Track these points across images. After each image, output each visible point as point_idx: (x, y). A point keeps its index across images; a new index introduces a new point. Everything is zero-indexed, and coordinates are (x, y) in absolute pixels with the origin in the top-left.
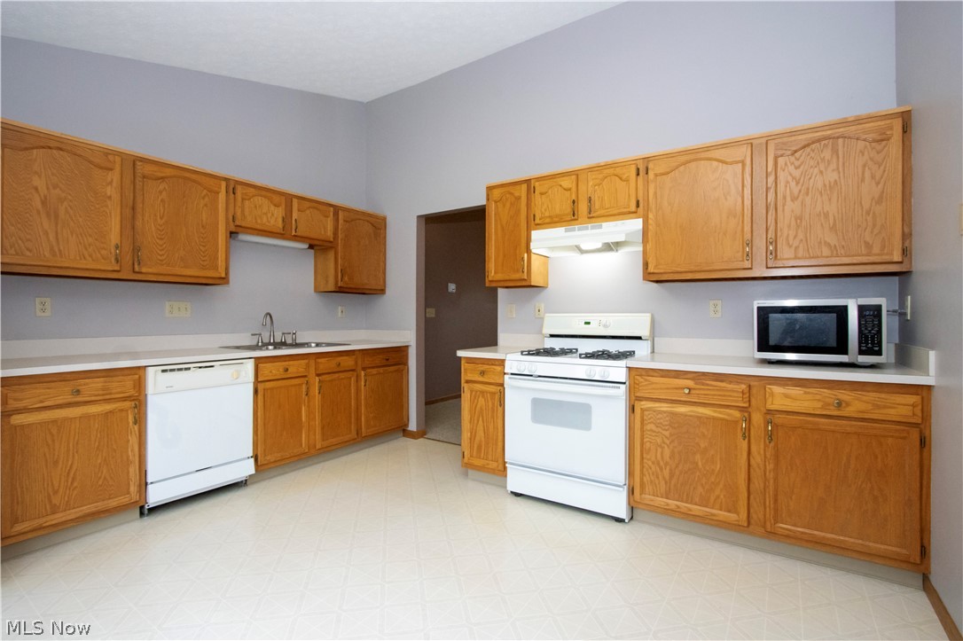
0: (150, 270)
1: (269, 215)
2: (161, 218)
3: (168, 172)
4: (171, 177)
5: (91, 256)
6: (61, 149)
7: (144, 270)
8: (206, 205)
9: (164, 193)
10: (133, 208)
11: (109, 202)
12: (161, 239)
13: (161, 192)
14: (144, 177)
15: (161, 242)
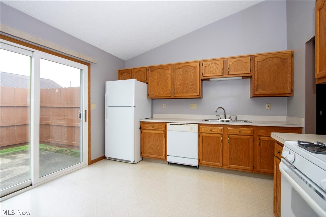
0: (178, 95)
1: (216, 69)
2: (180, 80)
3: (182, 65)
4: (182, 67)
5: (165, 93)
6: (159, 68)
7: (176, 95)
8: (193, 72)
9: (181, 72)
10: (174, 79)
11: (168, 78)
12: (181, 86)
13: (180, 72)
14: (176, 69)
15: (180, 87)
